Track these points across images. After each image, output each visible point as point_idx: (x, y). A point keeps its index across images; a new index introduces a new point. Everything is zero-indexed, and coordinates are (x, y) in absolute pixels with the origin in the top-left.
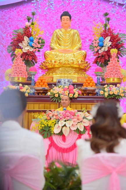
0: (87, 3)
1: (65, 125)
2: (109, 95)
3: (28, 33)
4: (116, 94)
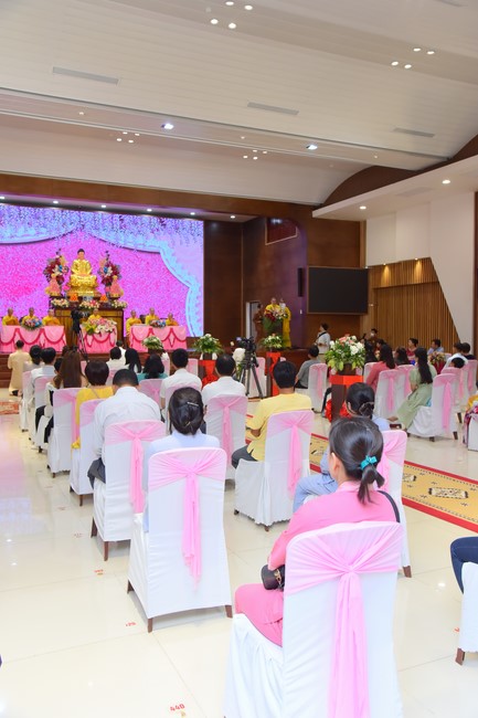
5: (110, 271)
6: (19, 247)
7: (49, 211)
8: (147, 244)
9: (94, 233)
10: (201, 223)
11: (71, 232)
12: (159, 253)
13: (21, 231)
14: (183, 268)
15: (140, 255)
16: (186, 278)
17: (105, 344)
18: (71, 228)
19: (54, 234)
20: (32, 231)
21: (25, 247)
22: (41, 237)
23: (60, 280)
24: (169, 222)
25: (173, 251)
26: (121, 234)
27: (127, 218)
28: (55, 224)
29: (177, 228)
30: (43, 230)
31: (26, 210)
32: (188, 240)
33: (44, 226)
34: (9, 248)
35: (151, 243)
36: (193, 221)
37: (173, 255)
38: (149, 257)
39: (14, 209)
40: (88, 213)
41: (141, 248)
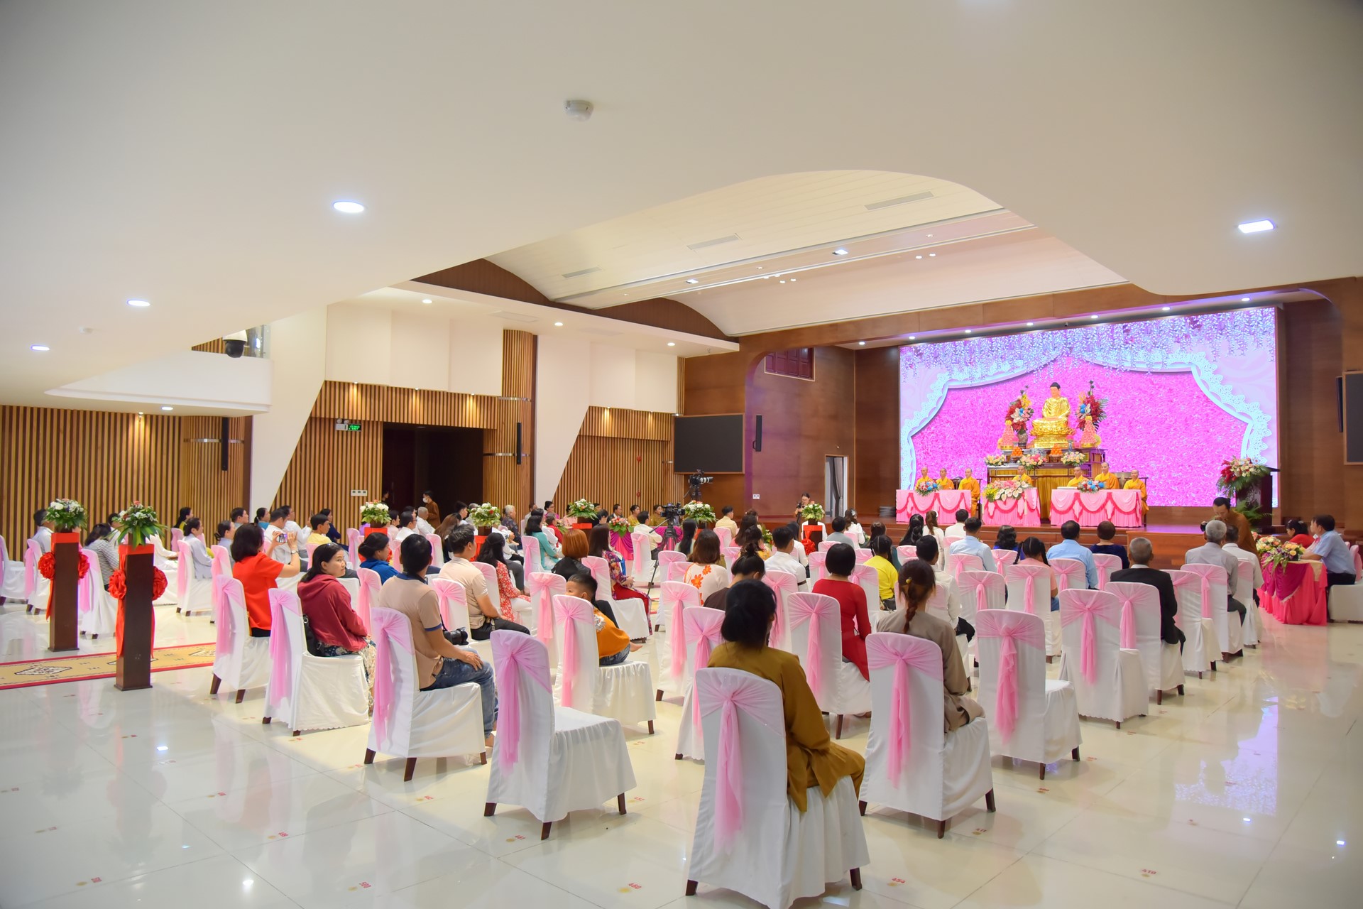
0: (1083, 369)
1: (1004, 493)
2: (1066, 462)
3: (1019, 405)
4: (1072, 461)
5: (1088, 409)
6: (990, 390)
7: (1025, 337)
8: (1169, 362)
9: (1086, 356)
10: (1270, 312)
11: (1055, 360)
12: (1190, 373)
13: (993, 368)
14: (1234, 392)
15: (1156, 380)
16: (1242, 407)
17: (1011, 514)
18: (1054, 354)
19: (1033, 366)
20: (1006, 367)
21: (998, 387)
22: (1017, 372)
23: (1020, 428)
24: (1207, 321)
25: (1215, 366)
26: (1127, 352)
27: (1135, 327)
28: (1034, 353)
29: (1221, 328)
30: (1019, 363)
31: (999, 341)
32: (1243, 346)
33: (1021, 358)
34: (980, 392)
35: (1176, 359)
36: (1251, 310)
37: (1216, 372)
38: (1173, 381)
39: (985, 341)
40: (1078, 330)
41: (1158, 368)
